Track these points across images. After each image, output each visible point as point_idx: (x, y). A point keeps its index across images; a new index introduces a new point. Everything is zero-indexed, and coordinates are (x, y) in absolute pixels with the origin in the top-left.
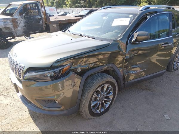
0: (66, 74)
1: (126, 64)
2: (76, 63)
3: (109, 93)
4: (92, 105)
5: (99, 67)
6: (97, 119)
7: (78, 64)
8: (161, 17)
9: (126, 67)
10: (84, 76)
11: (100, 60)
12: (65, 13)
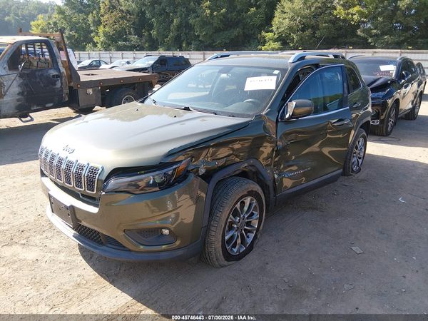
0: (182, 177)
1: (276, 159)
2: (197, 159)
3: (252, 214)
4: (227, 238)
5: (235, 166)
6: (236, 266)
7: (201, 159)
8: (327, 75)
9: (277, 164)
10: (211, 182)
11: (236, 153)
12: (94, 63)
